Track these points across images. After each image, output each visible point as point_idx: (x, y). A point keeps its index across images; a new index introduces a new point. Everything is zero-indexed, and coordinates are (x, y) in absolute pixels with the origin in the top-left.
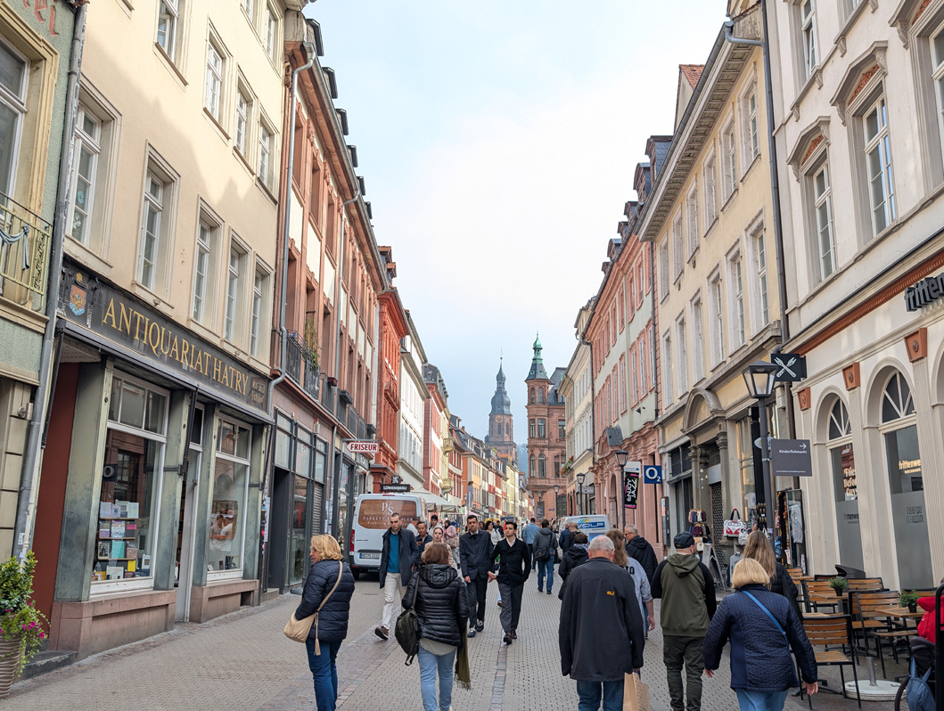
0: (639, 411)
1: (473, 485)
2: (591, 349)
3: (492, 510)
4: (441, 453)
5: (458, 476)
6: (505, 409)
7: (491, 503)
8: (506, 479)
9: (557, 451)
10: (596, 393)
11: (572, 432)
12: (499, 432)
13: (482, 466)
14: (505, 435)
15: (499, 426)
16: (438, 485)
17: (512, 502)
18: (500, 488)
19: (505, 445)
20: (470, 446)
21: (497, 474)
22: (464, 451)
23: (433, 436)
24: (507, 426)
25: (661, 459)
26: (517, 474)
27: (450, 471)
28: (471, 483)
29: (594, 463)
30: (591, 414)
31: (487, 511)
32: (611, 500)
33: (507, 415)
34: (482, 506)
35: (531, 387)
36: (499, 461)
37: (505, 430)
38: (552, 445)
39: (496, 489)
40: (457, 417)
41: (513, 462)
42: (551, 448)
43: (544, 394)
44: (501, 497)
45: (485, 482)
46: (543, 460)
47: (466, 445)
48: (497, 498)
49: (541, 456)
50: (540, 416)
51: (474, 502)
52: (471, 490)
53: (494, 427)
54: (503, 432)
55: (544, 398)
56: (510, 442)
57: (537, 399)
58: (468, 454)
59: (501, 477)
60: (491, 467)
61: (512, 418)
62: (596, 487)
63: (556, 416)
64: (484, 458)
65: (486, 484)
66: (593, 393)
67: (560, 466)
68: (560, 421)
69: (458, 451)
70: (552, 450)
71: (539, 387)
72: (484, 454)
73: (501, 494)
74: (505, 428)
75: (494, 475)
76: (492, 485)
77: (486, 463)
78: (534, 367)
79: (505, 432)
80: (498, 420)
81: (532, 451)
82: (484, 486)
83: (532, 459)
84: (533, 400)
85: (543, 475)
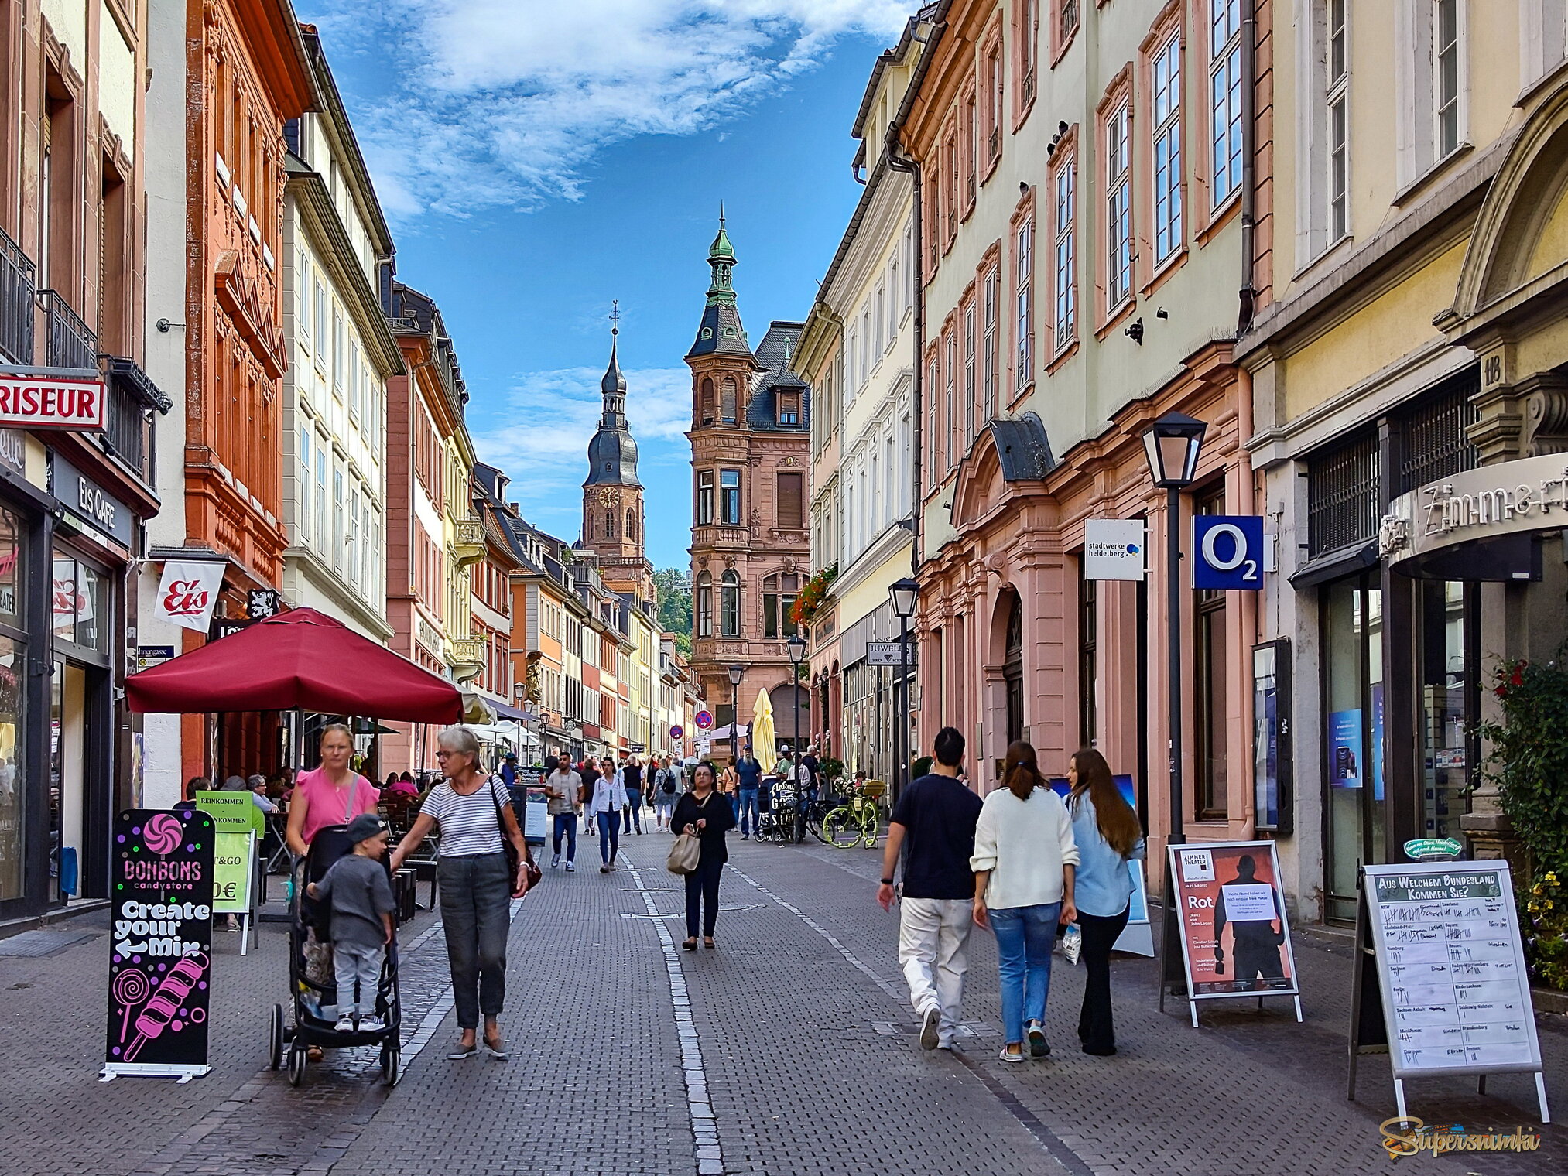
0: (1137, 332)
1: (542, 661)
2: (918, 183)
3: (591, 733)
4: (448, 564)
5: (500, 635)
6: (626, 472)
7: (590, 715)
8: (629, 650)
9: (773, 564)
10: (932, 332)
11: (833, 482)
12: (610, 533)
13: (565, 612)
14: (625, 540)
15: (610, 516)
16: (439, 656)
17: (645, 712)
18: (613, 673)
19: (626, 567)
20: (533, 556)
21: (606, 635)
22: (516, 565)
23: (422, 505)
24: (630, 516)
25: (1256, 489)
26: (656, 638)
27: (477, 621)
28: (535, 656)
29: (915, 564)
30: (910, 407)
31: (577, 734)
32: (989, 677)
33: (630, 486)
34: (567, 720)
35: (701, 376)
36: (610, 598)
37: (624, 526)
38: (757, 546)
39: (602, 673)
40: (496, 472)
41: (646, 606)
42: (754, 554)
43: (738, 398)
44: (615, 695)
45: (572, 655)
46: (734, 588)
47: (520, 548)
48: (604, 699)
49: (729, 575)
50: (728, 461)
51: (542, 707)
52: (536, 675)
53: (595, 519)
54: (620, 532)
55: (738, 408)
56: (638, 558)
57: (719, 412)
58: (526, 574)
59: (615, 642)
60: (589, 614)
61: (642, 495)
62: (920, 644)
63: (771, 461)
64: (571, 589)
65: (575, 660)
66: (920, 334)
67: (780, 605)
68: (781, 477)
69: (498, 561)
70: (757, 561)
71: (724, 375)
72: (571, 578)
73: (615, 688)
74: (624, 521)
75: (598, 635)
76: (592, 664)
77: (577, 602)
78: (711, 316)
79: (624, 531)
80: (606, 500)
81: (704, 563)
82: (572, 666)
83: (702, 585)
84: (707, 415)
85: (734, 632)
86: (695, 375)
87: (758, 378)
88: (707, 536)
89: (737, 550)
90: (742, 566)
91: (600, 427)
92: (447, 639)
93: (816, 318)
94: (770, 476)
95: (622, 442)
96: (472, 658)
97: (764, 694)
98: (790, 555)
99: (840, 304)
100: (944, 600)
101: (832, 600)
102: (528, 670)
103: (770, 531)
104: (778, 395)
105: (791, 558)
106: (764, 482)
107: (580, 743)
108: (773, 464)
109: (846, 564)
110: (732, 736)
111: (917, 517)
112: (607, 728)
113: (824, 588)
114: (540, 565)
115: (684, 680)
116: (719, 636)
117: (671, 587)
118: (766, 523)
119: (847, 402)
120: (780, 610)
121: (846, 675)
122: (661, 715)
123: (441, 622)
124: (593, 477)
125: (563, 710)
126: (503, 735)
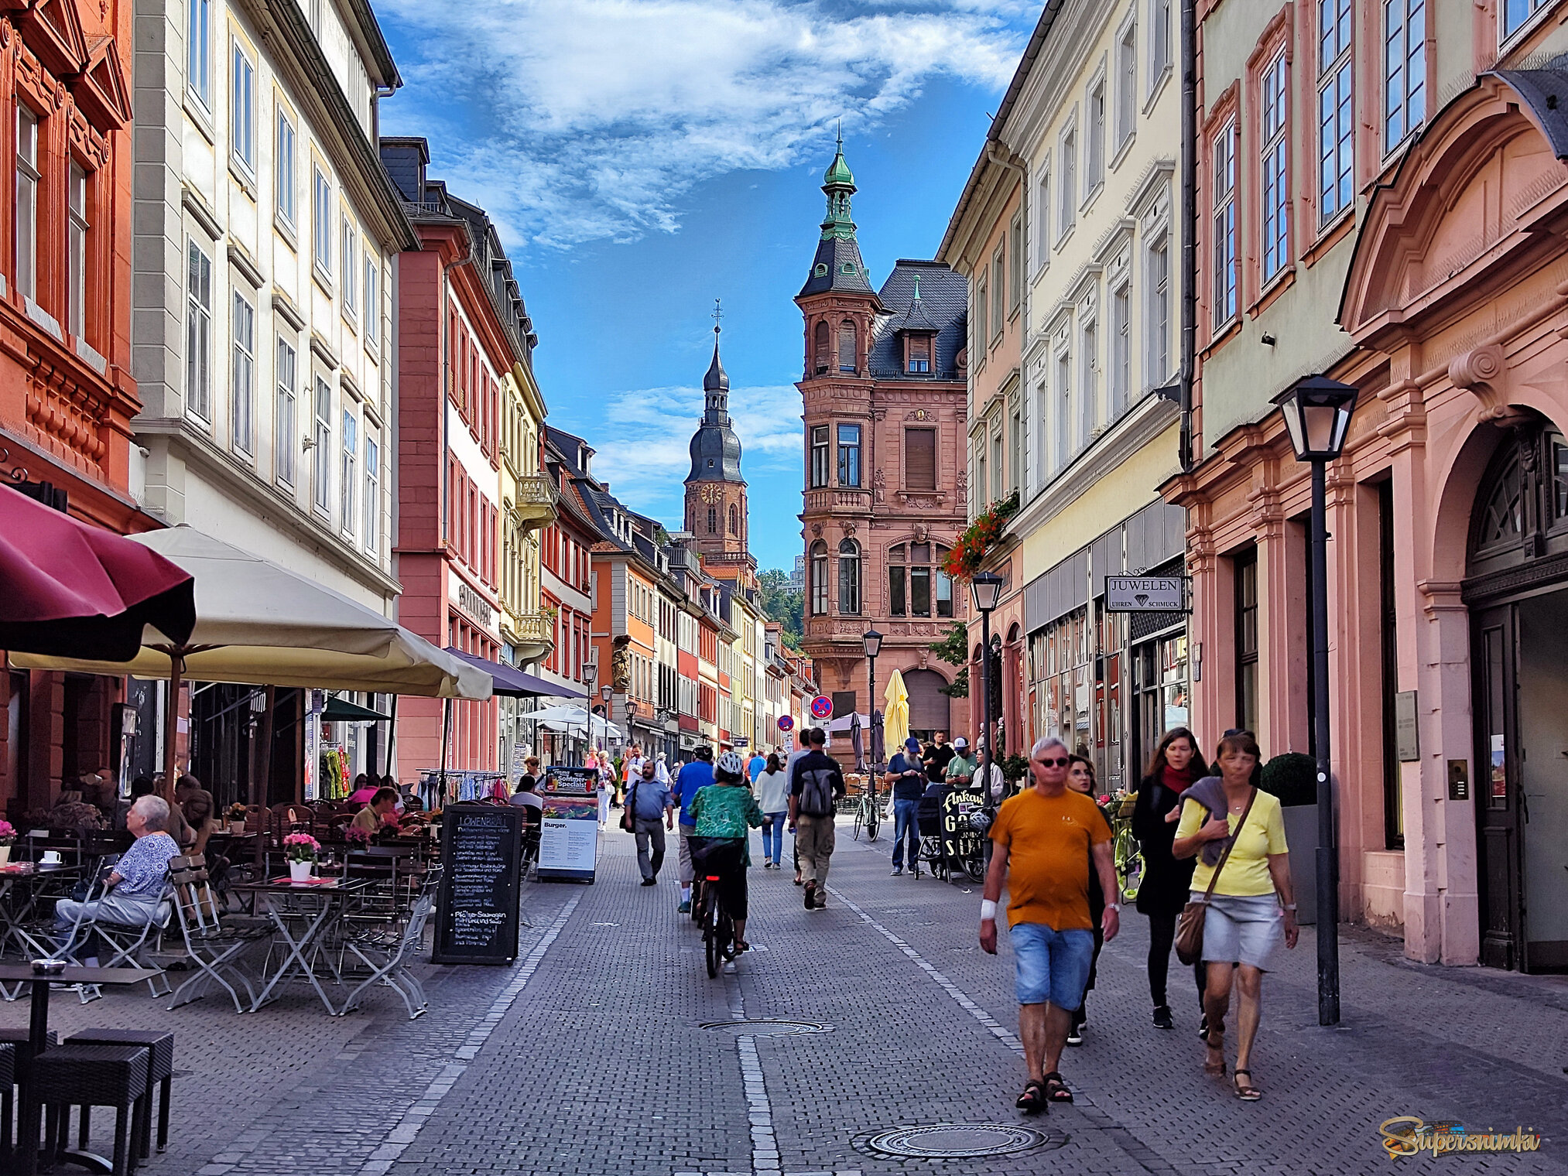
1: (630, 645)
3: (688, 725)
4: (506, 523)
5: (578, 615)
6: (728, 469)
7: (687, 705)
8: (729, 639)
9: (900, 532)
12: (712, 529)
13: (657, 594)
14: (728, 535)
15: (712, 511)
16: (493, 630)
17: (749, 705)
18: (713, 661)
19: (729, 563)
20: (621, 533)
21: (705, 622)
22: (598, 540)
23: (459, 438)
24: (733, 512)
26: (760, 628)
27: (547, 595)
28: (623, 641)
29: (1188, 455)
30: (1171, 213)
31: (672, 726)
32: (1431, 602)
33: (733, 482)
34: (660, 711)
35: (815, 319)
36: (711, 585)
37: (727, 522)
38: (882, 511)
39: (701, 663)
40: (578, 441)
41: (750, 594)
42: (878, 521)
43: (859, 343)
44: (715, 686)
45: (666, 641)
46: (854, 560)
47: (606, 523)
48: (704, 691)
49: (849, 544)
50: (846, 415)
51: (630, 697)
52: (623, 661)
53: (697, 515)
54: (722, 528)
55: (859, 355)
56: (741, 553)
57: (836, 358)
58: (612, 550)
59: (716, 629)
60: (686, 598)
61: (747, 491)
62: (1198, 579)
63: (898, 415)
64: (665, 570)
65: (669, 648)
66: (1193, 97)
67: (909, 578)
68: (909, 433)
69: (577, 532)
70: (882, 528)
71: (842, 317)
72: (665, 559)
73: (715, 677)
74: (727, 516)
75: (696, 621)
76: (690, 651)
77: (672, 583)
78: (826, 251)
79: (727, 527)
80: (708, 496)
81: (818, 531)
82: (666, 653)
83: (816, 556)
84: (821, 363)
85: (854, 609)
86: (808, 318)
87: (881, 321)
88: (822, 498)
89: (858, 516)
90: (863, 534)
91: (702, 424)
92: (503, 612)
93: (988, 161)
94: (896, 431)
95: (724, 438)
96: (538, 636)
97: (897, 675)
98: (920, 521)
99: (1023, 138)
100: (1266, 494)
101: (1010, 543)
102: (614, 656)
103: (897, 494)
104: (906, 340)
105: (923, 526)
106: (889, 438)
107: (676, 736)
108: (900, 418)
109: (1031, 493)
110: (853, 727)
111: (1189, 381)
112: (706, 721)
113: (999, 526)
114: (629, 543)
115: (791, 672)
116: (836, 613)
117: (775, 587)
118: (892, 485)
119: (1033, 269)
120: (908, 584)
121: (1032, 642)
122: (767, 707)
123: (495, 592)
124: (694, 475)
125: (655, 700)
126: (577, 726)
